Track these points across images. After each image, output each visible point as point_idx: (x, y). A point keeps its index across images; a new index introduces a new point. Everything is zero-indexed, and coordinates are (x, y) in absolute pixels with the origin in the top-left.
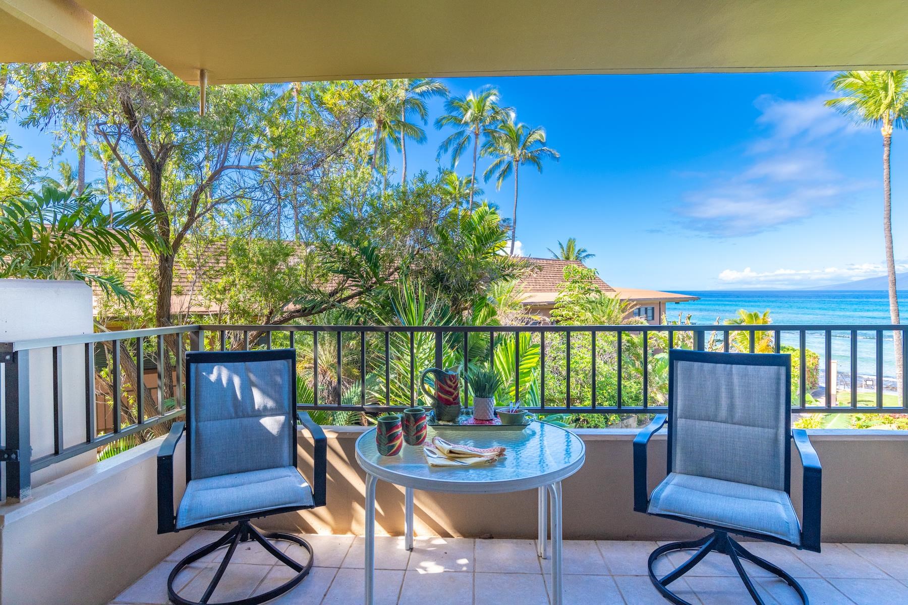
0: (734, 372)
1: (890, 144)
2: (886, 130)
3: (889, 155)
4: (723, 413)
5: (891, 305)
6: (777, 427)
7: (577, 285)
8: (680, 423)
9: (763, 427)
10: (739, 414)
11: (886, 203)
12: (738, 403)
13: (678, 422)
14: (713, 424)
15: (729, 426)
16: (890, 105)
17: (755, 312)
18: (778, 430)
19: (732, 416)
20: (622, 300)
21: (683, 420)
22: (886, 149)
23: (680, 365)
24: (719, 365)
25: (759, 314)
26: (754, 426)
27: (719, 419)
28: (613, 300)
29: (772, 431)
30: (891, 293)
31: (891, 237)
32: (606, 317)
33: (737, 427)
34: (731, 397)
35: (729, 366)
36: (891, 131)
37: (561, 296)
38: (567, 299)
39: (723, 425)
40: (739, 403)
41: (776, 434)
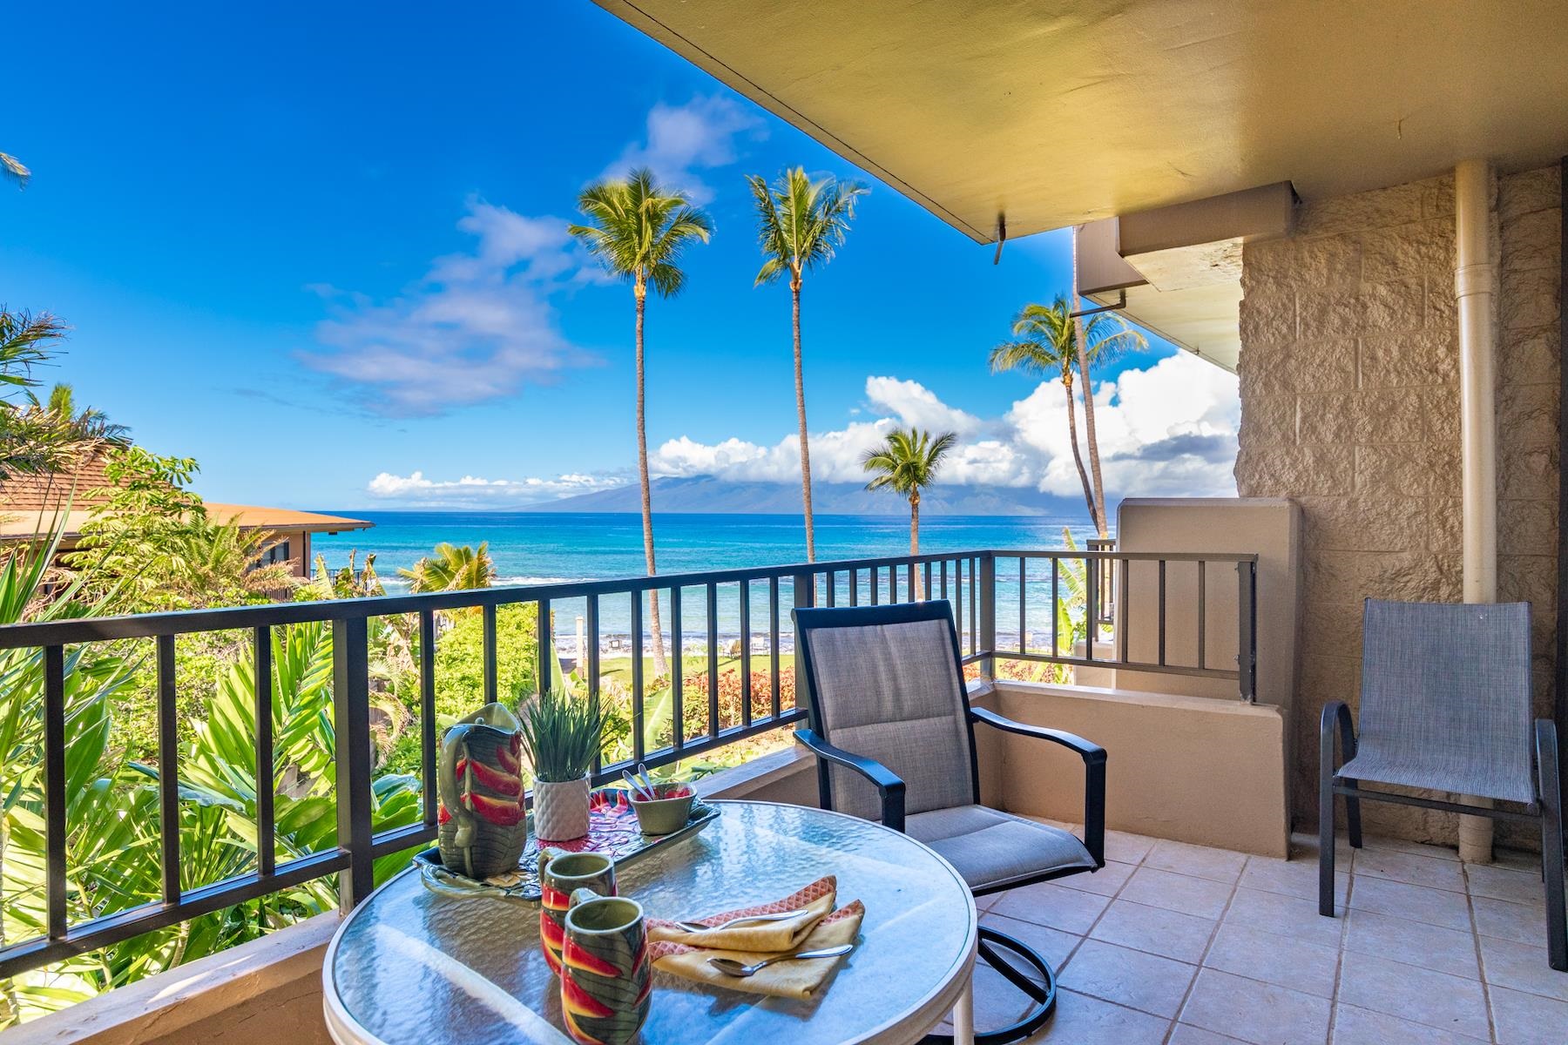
0: (887, 637)
1: (643, 311)
2: (640, 291)
3: (642, 326)
4: (888, 706)
5: (646, 533)
6: (953, 712)
7: (146, 494)
8: (836, 737)
9: (938, 715)
10: (908, 705)
11: (638, 392)
12: (903, 686)
13: (831, 737)
14: (879, 727)
15: (900, 724)
16: (645, 258)
17: (465, 547)
18: (955, 715)
19: (901, 709)
20: (244, 529)
21: (839, 731)
22: (639, 316)
23: (816, 635)
24: (866, 628)
25: (472, 550)
26: (928, 717)
27: (884, 718)
28: (226, 528)
29: (950, 718)
30: (645, 517)
31: (644, 437)
32: (210, 565)
33: (908, 724)
34: (894, 679)
35: (879, 627)
36: (644, 293)
37: (99, 518)
38: (119, 525)
39: (891, 726)
40: (905, 684)
41: (955, 722)
